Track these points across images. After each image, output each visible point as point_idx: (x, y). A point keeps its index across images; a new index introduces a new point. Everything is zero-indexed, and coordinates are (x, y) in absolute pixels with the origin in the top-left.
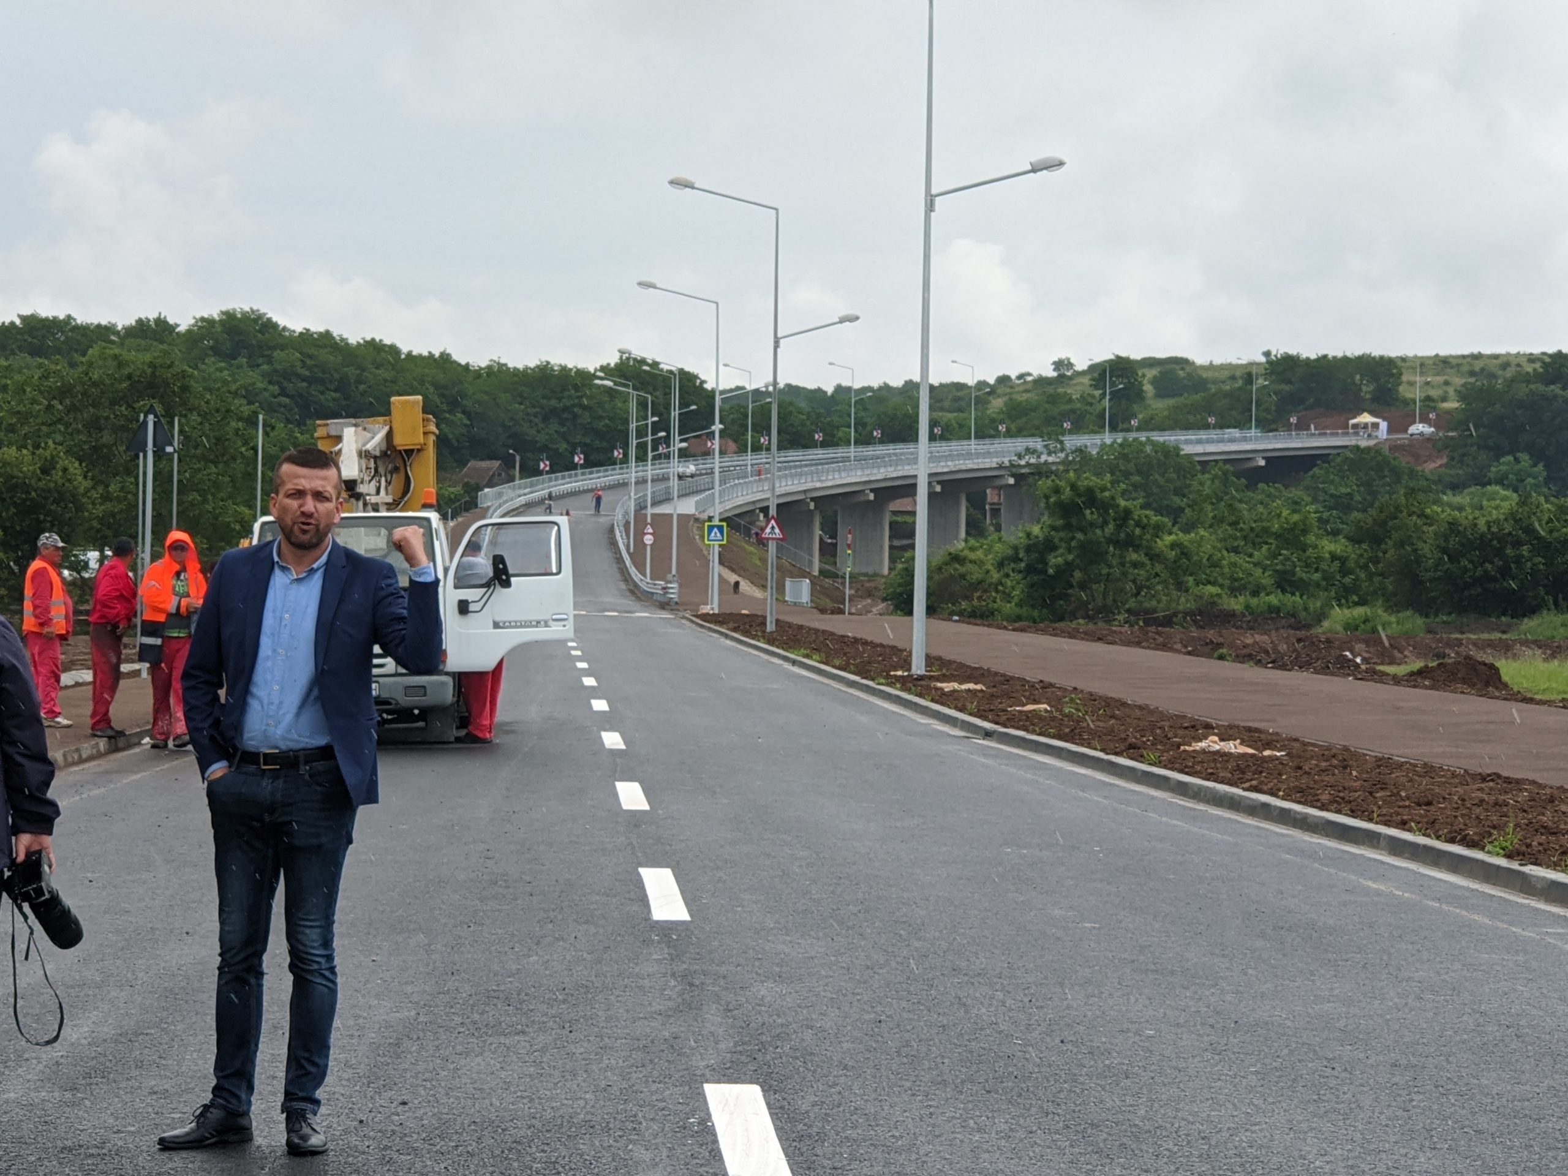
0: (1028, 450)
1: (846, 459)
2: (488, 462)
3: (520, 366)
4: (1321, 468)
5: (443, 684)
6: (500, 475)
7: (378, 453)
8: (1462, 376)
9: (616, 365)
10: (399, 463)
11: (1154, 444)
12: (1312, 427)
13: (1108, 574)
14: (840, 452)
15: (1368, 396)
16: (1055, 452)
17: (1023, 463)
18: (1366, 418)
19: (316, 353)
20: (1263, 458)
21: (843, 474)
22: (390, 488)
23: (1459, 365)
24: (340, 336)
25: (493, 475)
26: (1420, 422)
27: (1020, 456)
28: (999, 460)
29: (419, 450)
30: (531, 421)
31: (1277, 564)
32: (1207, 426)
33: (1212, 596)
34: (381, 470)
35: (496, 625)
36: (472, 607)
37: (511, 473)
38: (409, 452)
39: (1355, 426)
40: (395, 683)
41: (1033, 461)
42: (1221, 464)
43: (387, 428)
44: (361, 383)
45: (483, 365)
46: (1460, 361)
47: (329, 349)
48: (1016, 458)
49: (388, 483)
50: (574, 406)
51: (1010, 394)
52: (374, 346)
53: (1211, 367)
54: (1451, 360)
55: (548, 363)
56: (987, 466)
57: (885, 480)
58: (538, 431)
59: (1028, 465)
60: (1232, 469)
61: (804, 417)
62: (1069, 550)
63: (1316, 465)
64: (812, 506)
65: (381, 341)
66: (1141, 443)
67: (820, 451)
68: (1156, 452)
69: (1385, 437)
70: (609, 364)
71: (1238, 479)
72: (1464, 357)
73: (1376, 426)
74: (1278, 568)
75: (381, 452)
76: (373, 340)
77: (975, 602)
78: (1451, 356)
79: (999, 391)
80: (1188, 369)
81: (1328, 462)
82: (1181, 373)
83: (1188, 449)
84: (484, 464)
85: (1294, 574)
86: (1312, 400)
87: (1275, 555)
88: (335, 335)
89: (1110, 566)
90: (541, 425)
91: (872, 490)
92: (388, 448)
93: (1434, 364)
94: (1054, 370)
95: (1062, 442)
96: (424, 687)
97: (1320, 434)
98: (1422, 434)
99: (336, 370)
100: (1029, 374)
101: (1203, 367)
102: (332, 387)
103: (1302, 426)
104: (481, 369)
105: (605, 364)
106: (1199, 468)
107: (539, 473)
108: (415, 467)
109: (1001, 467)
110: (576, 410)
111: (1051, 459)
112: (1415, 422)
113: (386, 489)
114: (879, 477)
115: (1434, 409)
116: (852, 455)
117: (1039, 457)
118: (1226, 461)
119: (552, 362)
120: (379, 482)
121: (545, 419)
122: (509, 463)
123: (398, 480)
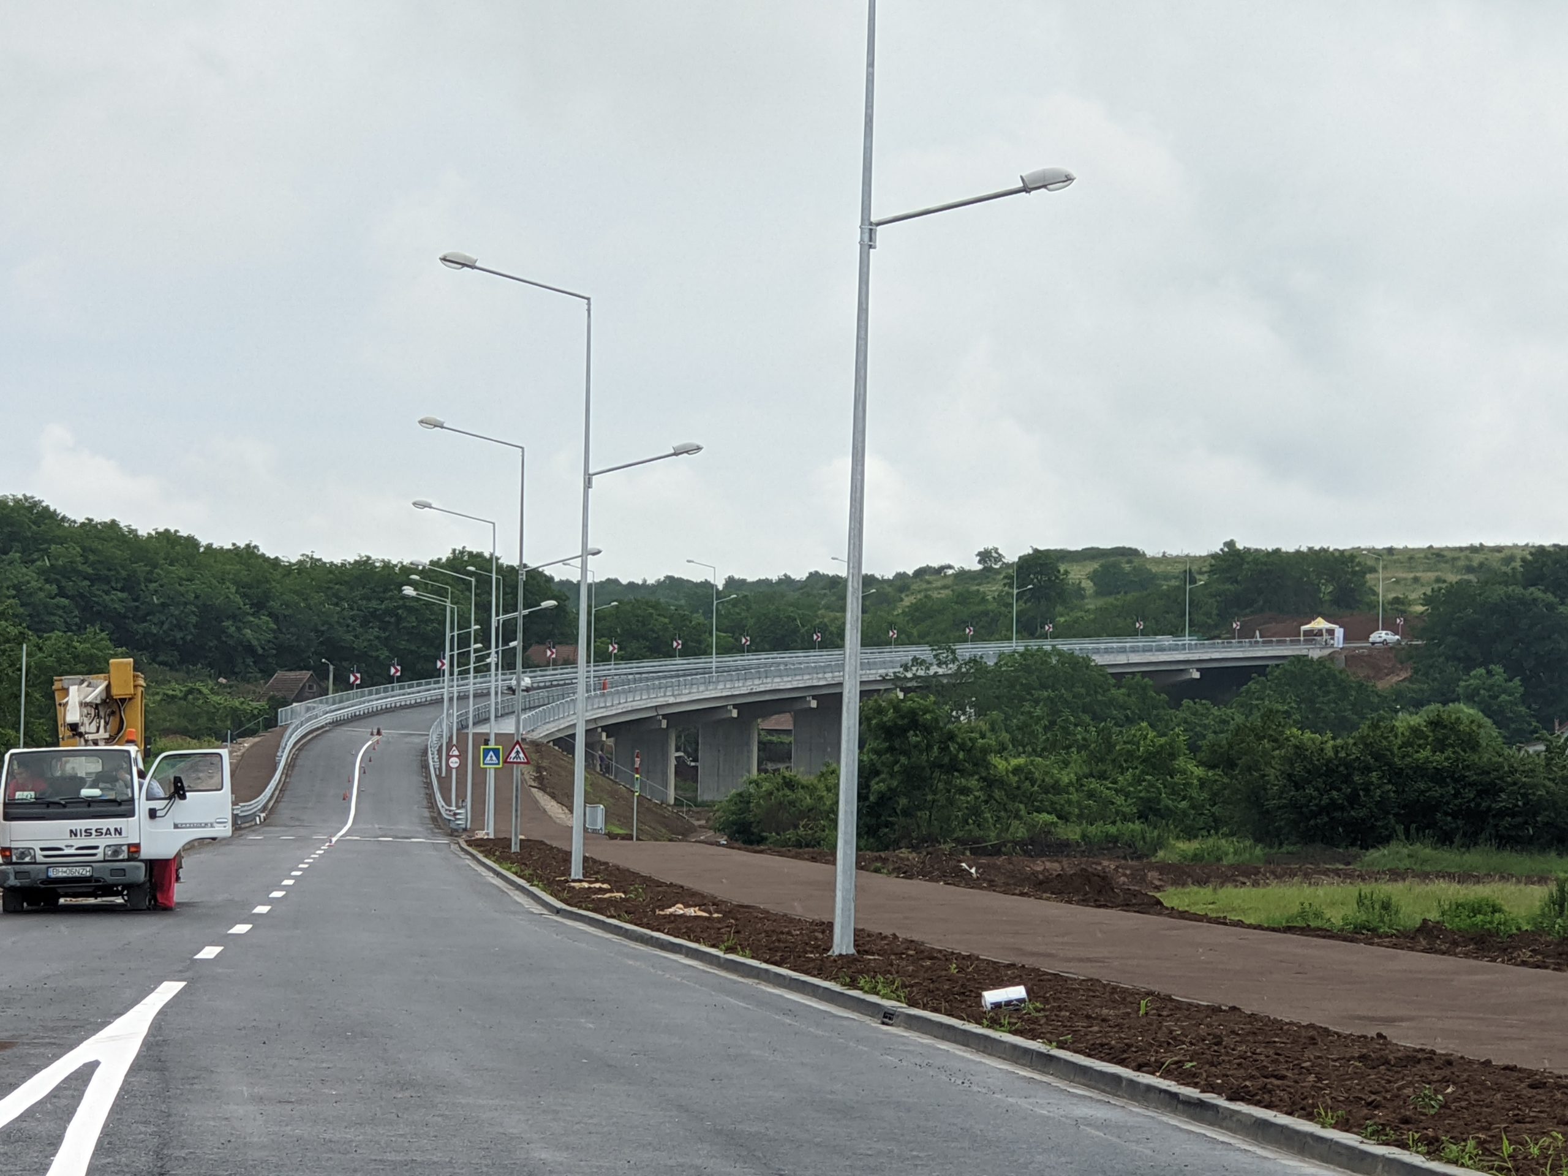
0: (915, 660)
1: (707, 671)
2: (298, 673)
3: (338, 561)
4: (1257, 682)
5: (138, 868)
6: (311, 687)
7: (98, 701)
8: (1458, 571)
9: (448, 559)
10: (115, 708)
11: (1060, 654)
12: (1258, 633)
13: (934, 801)
14: (700, 662)
15: (1327, 598)
16: (945, 663)
17: (909, 675)
18: (1320, 624)
19: (100, 547)
20: (1198, 670)
21: (702, 688)
22: (108, 727)
23: (1454, 559)
24: (128, 526)
25: (304, 685)
26: (1383, 630)
27: (906, 668)
28: (882, 671)
29: (130, 699)
30: (348, 626)
31: (1140, 791)
32: (1134, 633)
33: (1046, 824)
34: (102, 714)
35: (176, 826)
36: (159, 813)
37: (323, 685)
38: (123, 700)
39: (1308, 633)
40: (103, 867)
41: (921, 673)
42: (1138, 677)
43: (106, 683)
44: (151, 581)
45: (294, 561)
46: (1456, 554)
47: (115, 542)
48: (901, 670)
49: (106, 723)
50: (398, 608)
51: (926, 590)
52: (167, 538)
53: (1165, 559)
54: (1445, 553)
55: (369, 558)
56: (872, 678)
57: (750, 694)
58: (356, 637)
59: (916, 677)
60: (1151, 683)
61: (667, 620)
62: (892, 775)
63: (1251, 679)
64: (664, 724)
65: (176, 531)
66: (1046, 653)
67: (678, 661)
68: (1063, 664)
69: (1341, 646)
70: (440, 559)
71: (1158, 694)
72: (1461, 549)
73: (1331, 632)
74: (1141, 795)
75: (102, 700)
76: (167, 531)
77: (801, 831)
78: (1447, 549)
79: (914, 587)
80: (1136, 562)
81: (1265, 676)
82: (1127, 567)
83: (1099, 660)
84: (292, 675)
85: (1159, 802)
86: (1261, 603)
87: (1139, 781)
88: (122, 525)
89: (935, 793)
90: (359, 630)
91: (735, 706)
92: (107, 698)
93: (1426, 557)
94: (979, 562)
95: (953, 652)
96: (124, 870)
97: (1264, 642)
98: (1385, 642)
99: (123, 567)
100: (950, 567)
101: (1155, 560)
102: (119, 586)
103: (1246, 633)
104: (291, 564)
105: (435, 559)
106: (1113, 681)
107: (351, 687)
108: (127, 711)
109: (884, 680)
110: (400, 611)
111: (941, 671)
112: (1378, 629)
113: (105, 727)
114: (744, 691)
115: (1403, 613)
116: (714, 665)
117: (928, 668)
118: (1144, 674)
119: (373, 558)
120: (99, 723)
121: (365, 623)
122: (321, 674)
123: (114, 722)
